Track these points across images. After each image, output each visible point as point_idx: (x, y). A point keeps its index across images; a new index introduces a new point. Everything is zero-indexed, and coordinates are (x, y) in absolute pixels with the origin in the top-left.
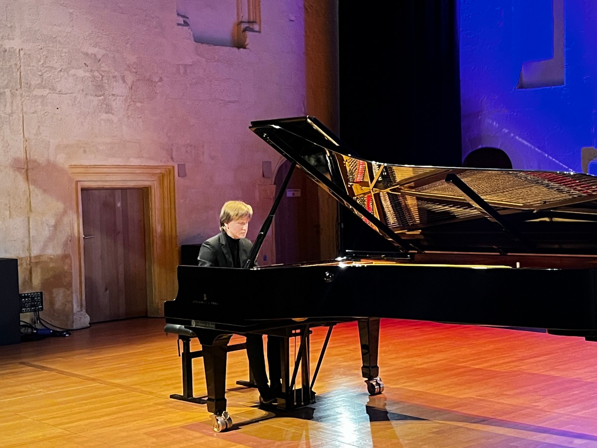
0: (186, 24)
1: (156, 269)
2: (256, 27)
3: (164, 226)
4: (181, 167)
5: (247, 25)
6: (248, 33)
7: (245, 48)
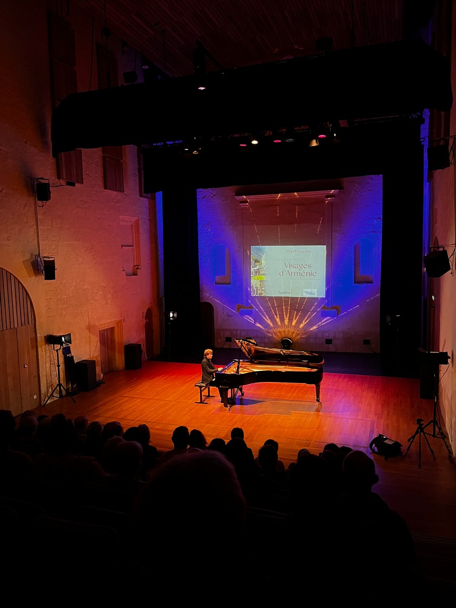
0: (124, 270)
1: (117, 354)
2: (140, 267)
3: (118, 339)
4: (124, 318)
5: (136, 267)
6: (138, 270)
7: (137, 275)
